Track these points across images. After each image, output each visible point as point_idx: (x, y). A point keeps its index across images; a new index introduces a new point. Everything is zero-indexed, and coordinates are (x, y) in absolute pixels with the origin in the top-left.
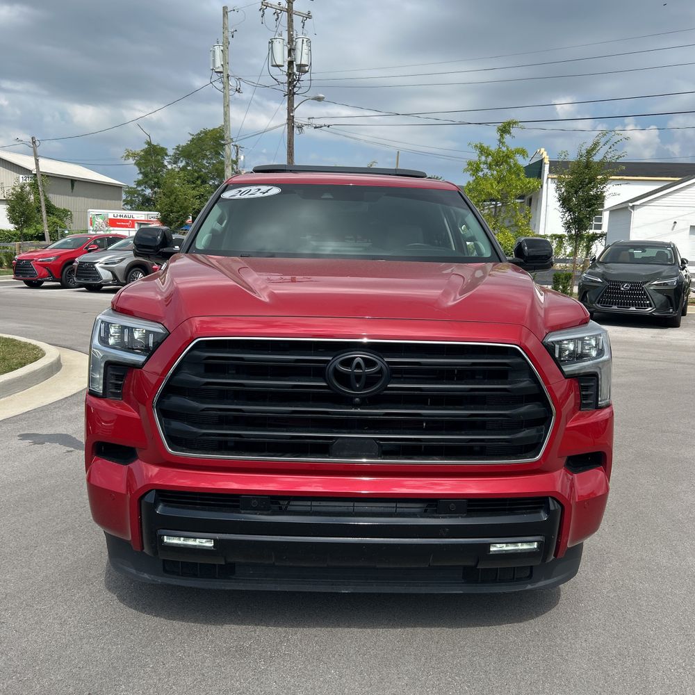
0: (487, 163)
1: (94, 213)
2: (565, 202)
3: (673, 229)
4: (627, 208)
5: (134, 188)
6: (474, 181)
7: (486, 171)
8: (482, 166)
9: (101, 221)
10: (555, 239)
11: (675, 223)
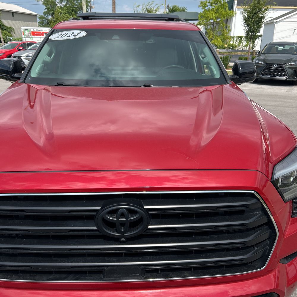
0: (210, 3)
1: (24, 29)
2: (246, 21)
3: (294, 33)
4: (273, 22)
5: (43, 16)
6: (203, 12)
7: (209, 6)
8: (207, 4)
9: (28, 33)
10: (238, 38)
11: (295, 30)
